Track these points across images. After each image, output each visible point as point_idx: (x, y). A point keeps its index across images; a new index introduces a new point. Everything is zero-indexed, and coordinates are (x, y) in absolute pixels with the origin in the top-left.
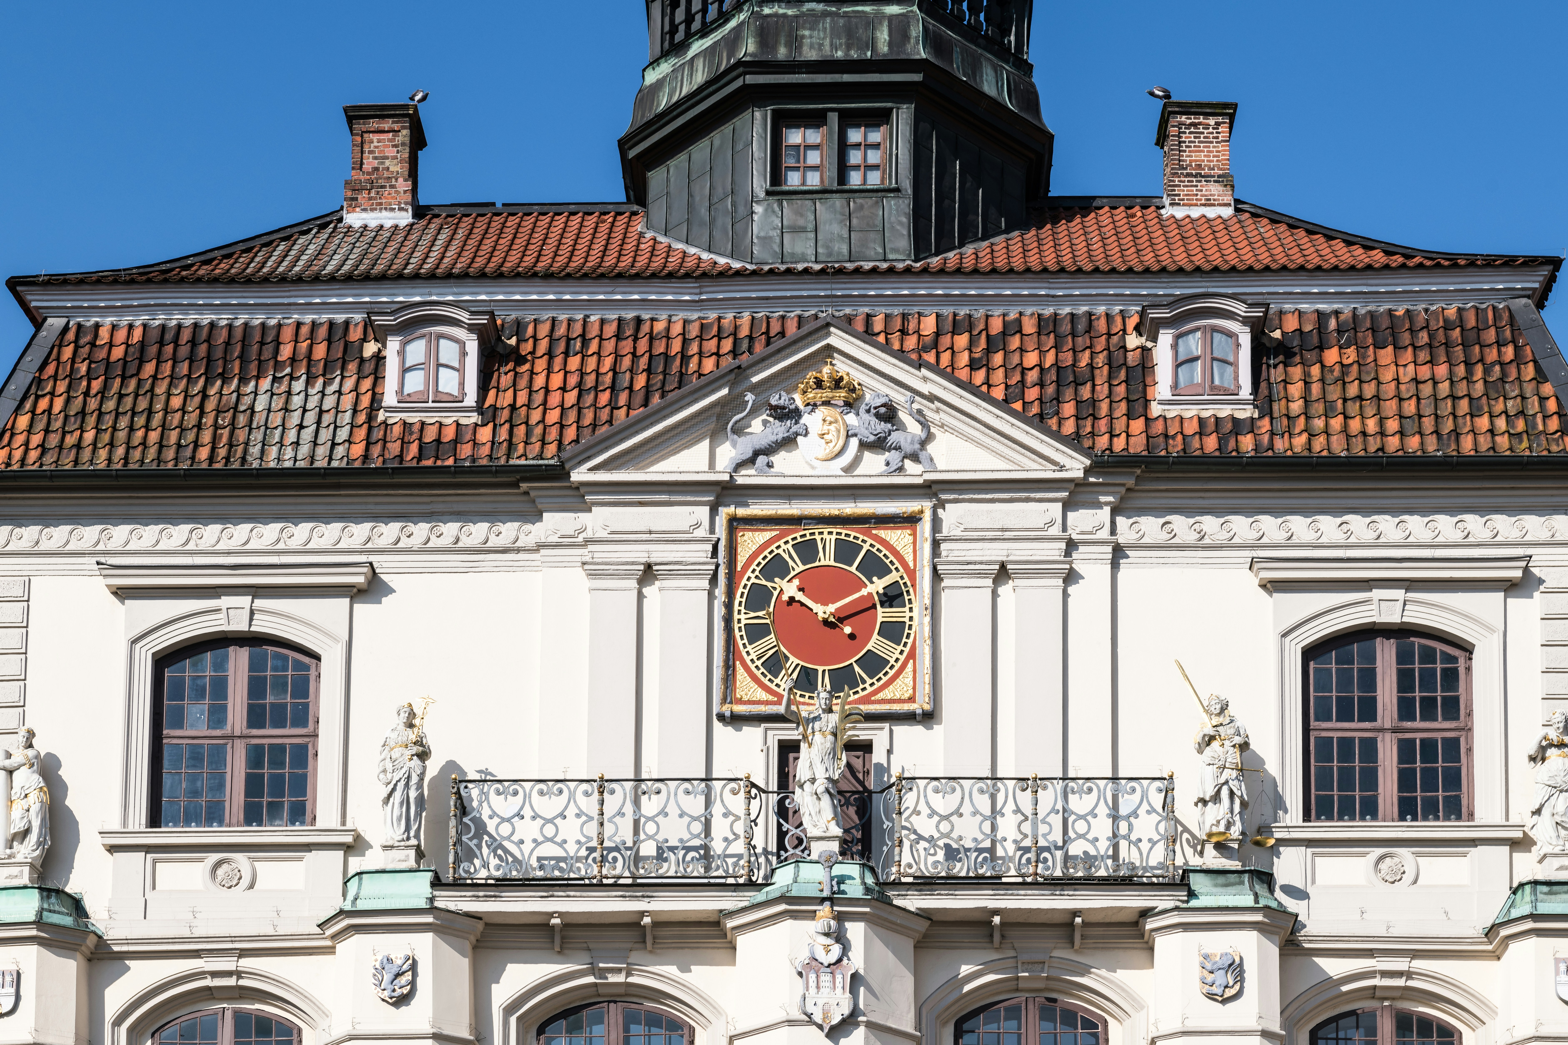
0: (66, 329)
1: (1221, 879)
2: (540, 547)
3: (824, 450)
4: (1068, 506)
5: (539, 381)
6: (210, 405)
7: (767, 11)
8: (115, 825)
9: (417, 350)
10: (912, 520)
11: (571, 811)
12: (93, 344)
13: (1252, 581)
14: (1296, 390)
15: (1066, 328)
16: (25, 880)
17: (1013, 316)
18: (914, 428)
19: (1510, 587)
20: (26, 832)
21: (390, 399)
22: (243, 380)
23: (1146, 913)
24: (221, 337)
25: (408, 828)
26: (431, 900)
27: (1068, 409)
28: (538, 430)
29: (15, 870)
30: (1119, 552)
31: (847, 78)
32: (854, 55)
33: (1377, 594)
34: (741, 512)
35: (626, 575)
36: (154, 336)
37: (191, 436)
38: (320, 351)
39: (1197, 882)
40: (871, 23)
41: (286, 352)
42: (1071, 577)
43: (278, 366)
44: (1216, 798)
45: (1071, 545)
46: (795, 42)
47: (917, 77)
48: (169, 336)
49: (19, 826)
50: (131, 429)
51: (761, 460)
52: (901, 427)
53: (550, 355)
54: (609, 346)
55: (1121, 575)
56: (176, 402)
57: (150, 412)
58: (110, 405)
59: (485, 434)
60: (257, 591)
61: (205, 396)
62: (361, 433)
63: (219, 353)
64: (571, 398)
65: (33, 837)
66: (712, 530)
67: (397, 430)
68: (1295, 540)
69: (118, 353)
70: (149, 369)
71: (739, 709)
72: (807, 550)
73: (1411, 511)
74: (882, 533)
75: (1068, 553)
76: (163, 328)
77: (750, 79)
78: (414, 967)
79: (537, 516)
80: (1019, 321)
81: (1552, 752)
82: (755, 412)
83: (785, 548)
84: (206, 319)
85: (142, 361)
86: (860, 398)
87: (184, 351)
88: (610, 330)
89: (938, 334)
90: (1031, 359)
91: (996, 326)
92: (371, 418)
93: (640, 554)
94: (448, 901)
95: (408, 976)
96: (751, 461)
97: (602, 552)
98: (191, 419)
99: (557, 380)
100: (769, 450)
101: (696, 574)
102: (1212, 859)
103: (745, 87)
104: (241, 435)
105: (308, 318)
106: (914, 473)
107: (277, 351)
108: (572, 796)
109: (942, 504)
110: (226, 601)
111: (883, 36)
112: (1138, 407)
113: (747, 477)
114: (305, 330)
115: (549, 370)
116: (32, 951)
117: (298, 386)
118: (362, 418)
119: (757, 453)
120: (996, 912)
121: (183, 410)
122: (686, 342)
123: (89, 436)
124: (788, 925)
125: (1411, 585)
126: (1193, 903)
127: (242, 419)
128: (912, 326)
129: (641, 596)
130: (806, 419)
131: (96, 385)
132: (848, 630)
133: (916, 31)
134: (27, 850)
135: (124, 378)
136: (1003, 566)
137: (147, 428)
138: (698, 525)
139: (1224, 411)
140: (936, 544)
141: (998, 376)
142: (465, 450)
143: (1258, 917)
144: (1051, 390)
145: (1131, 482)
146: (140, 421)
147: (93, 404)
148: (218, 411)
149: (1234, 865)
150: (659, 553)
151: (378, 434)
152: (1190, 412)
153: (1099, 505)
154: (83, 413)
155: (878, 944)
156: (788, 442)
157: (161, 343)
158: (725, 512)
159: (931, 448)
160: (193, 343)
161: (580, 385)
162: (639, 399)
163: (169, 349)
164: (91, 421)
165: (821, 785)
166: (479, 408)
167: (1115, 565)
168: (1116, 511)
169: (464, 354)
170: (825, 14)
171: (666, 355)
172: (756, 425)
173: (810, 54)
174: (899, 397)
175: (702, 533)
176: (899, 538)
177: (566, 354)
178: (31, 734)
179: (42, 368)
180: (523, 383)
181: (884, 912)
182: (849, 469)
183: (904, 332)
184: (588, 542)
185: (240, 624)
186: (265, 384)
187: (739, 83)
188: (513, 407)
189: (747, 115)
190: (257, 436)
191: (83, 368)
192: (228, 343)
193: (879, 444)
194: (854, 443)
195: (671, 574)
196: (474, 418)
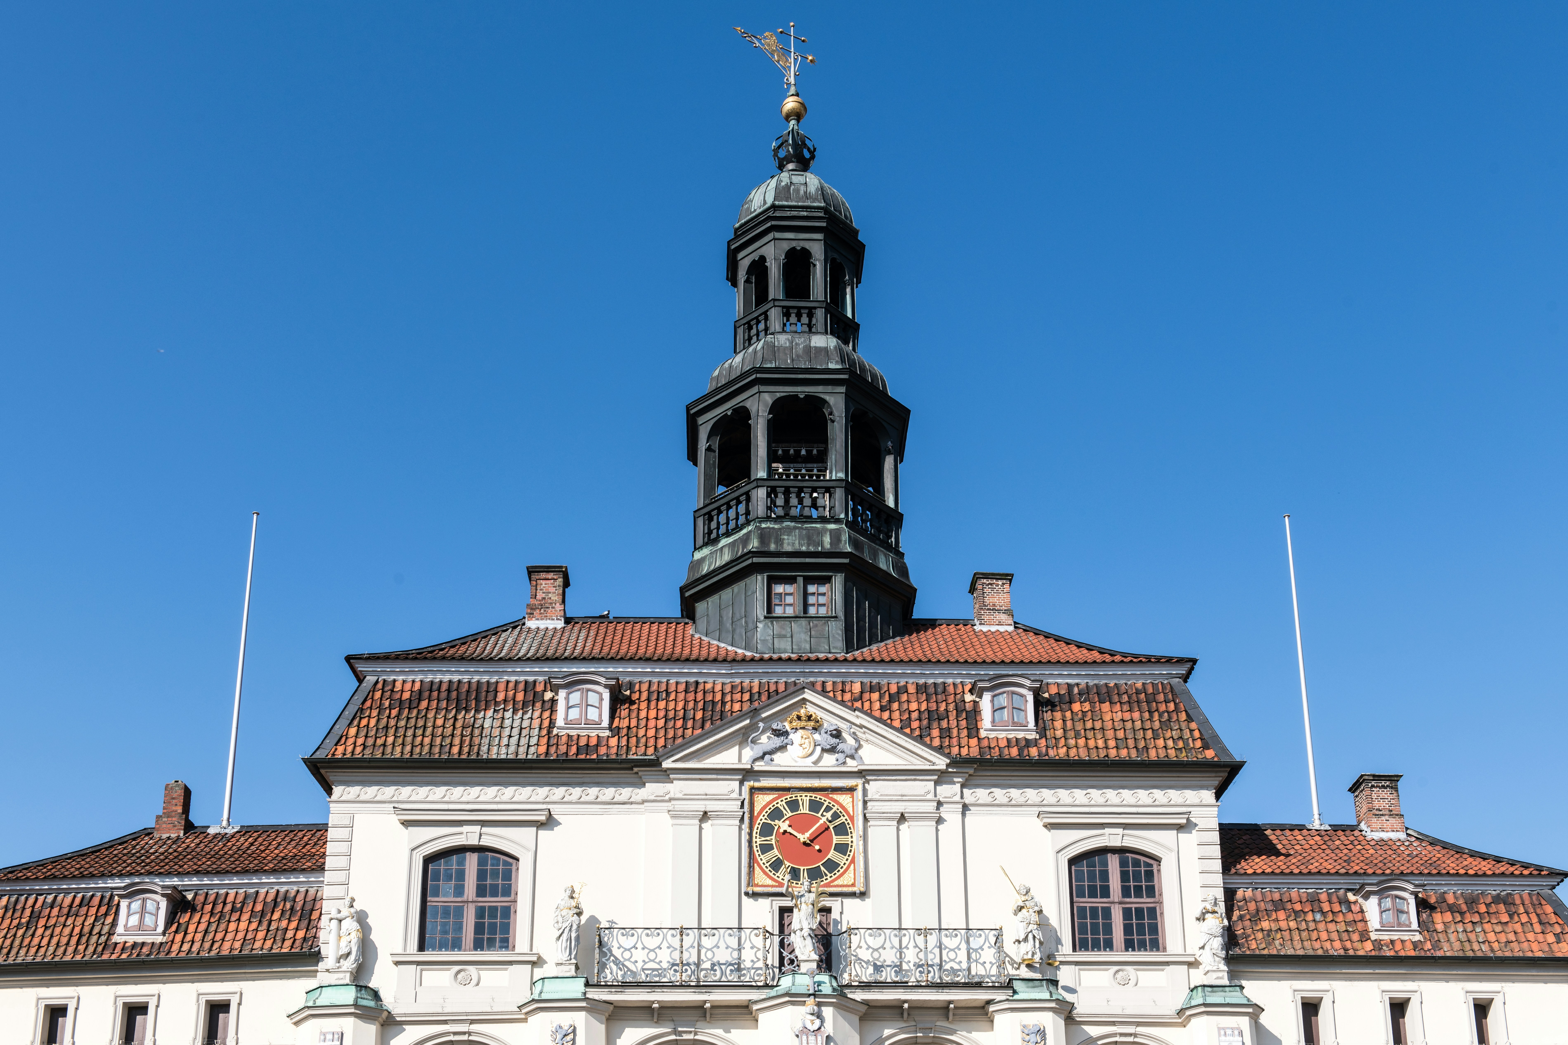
0: (377, 682)
1: (1031, 984)
2: (644, 802)
4: (937, 783)
5: (643, 714)
6: (459, 724)
7: (763, 526)
8: (399, 951)
9: (575, 698)
10: (851, 790)
11: (665, 945)
12: (392, 691)
13: (1039, 823)
14: (1058, 724)
15: (931, 690)
16: (347, 981)
17: (902, 683)
18: (851, 741)
19: (1180, 828)
20: (349, 954)
21: (560, 722)
22: (477, 711)
23: (989, 1002)
24: (465, 688)
25: (570, 954)
26: (585, 994)
27: (935, 733)
28: (643, 740)
29: (341, 975)
30: (965, 807)
31: (808, 560)
32: (812, 549)
33: (1107, 831)
34: (757, 784)
35: (693, 817)
36: (427, 686)
37: (448, 741)
38: (520, 696)
39: (1017, 985)
40: (820, 533)
41: (501, 696)
42: (940, 821)
43: (496, 704)
44: (1026, 939)
45: (940, 804)
46: (779, 542)
47: (846, 561)
48: (435, 687)
49: (344, 951)
50: (415, 736)
51: (767, 757)
52: (844, 741)
53: (649, 700)
54: (681, 696)
55: (967, 820)
56: (440, 722)
57: (425, 727)
58: (402, 723)
59: (613, 742)
60: (484, 823)
61: (456, 719)
62: (544, 740)
63: (463, 696)
64: (661, 723)
65: (352, 957)
66: (740, 794)
67: (564, 739)
68: (1061, 802)
69: (406, 695)
70: (424, 704)
71: (754, 889)
72: (793, 805)
73: (1123, 788)
74: (835, 797)
75: (938, 809)
76: (432, 682)
77: (755, 560)
78: (574, 1031)
79: (643, 785)
80: (906, 687)
81: (1208, 916)
82: (763, 732)
83: (781, 804)
84: (456, 678)
85: (420, 700)
86: (821, 726)
87: (444, 695)
88: (682, 688)
89: (862, 692)
90: (914, 706)
91: (894, 689)
92: (549, 732)
93: (701, 806)
94: (594, 994)
95: (571, 1036)
96: (762, 758)
97: (679, 805)
98: (448, 731)
99: (652, 714)
100: (771, 753)
101: (732, 818)
102: (1024, 972)
103: (753, 563)
104: (476, 740)
105: (513, 679)
106: (852, 765)
107: (496, 696)
108: (665, 937)
109: (868, 782)
110: (466, 829)
111: (827, 540)
112: (974, 733)
113: (759, 766)
114: (511, 685)
115: (648, 708)
116: (351, 1020)
117: (508, 714)
118: (544, 732)
119: (765, 754)
120: (905, 1001)
121: (444, 726)
122: (723, 695)
123: (391, 740)
124: (790, 1009)
125: (1126, 826)
126: (1016, 997)
127: (477, 732)
128: (848, 688)
129: (701, 829)
130: (791, 736)
131: (394, 713)
132: (816, 847)
133: (845, 537)
134: (349, 964)
135: (410, 709)
136: (902, 815)
137: (423, 735)
138: (733, 791)
139: (1020, 735)
140: (865, 803)
141: (896, 715)
142: (603, 750)
143: (1051, 1005)
144: (925, 722)
145: (971, 771)
146: (419, 732)
147: (392, 723)
148: (463, 727)
149: (1038, 976)
150: (711, 806)
151: (553, 741)
152: (1002, 735)
153: (954, 783)
154: (387, 727)
155: (840, 1019)
156: (782, 748)
157: (431, 691)
158: (748, 784)
159: (860, 752)
160: (449, 691)
161: (666, 716)
162: (699, 724)
163: (435, 694)
164: (392, 731)
165: (806, 932)
166: (610, 728)
167: (964, 814)
168: (963, 786)
169: (601, 700)
170: (795, 528)
171: (713, 701)
172: (764, 739)
173: (788, 548)
174: (842, 725)
175: (735, 795)
176: (844, 799)
177: (658, 700)
179: (363, 703)
180: (634, 715)
181: (843, 1001)
182: (816, 763)
183: (843, 691)
184: (670, 800)
185: (473, 841)
186: (490, 713)
187: (750, 561)
188: (629, 728)
189: (753, 578)
190: (486, 741)
191: (387, 703)
192: (468, 691)
193: (832, 750)
194: (819, 749)
195: (718, 817)
196: (607, 733)
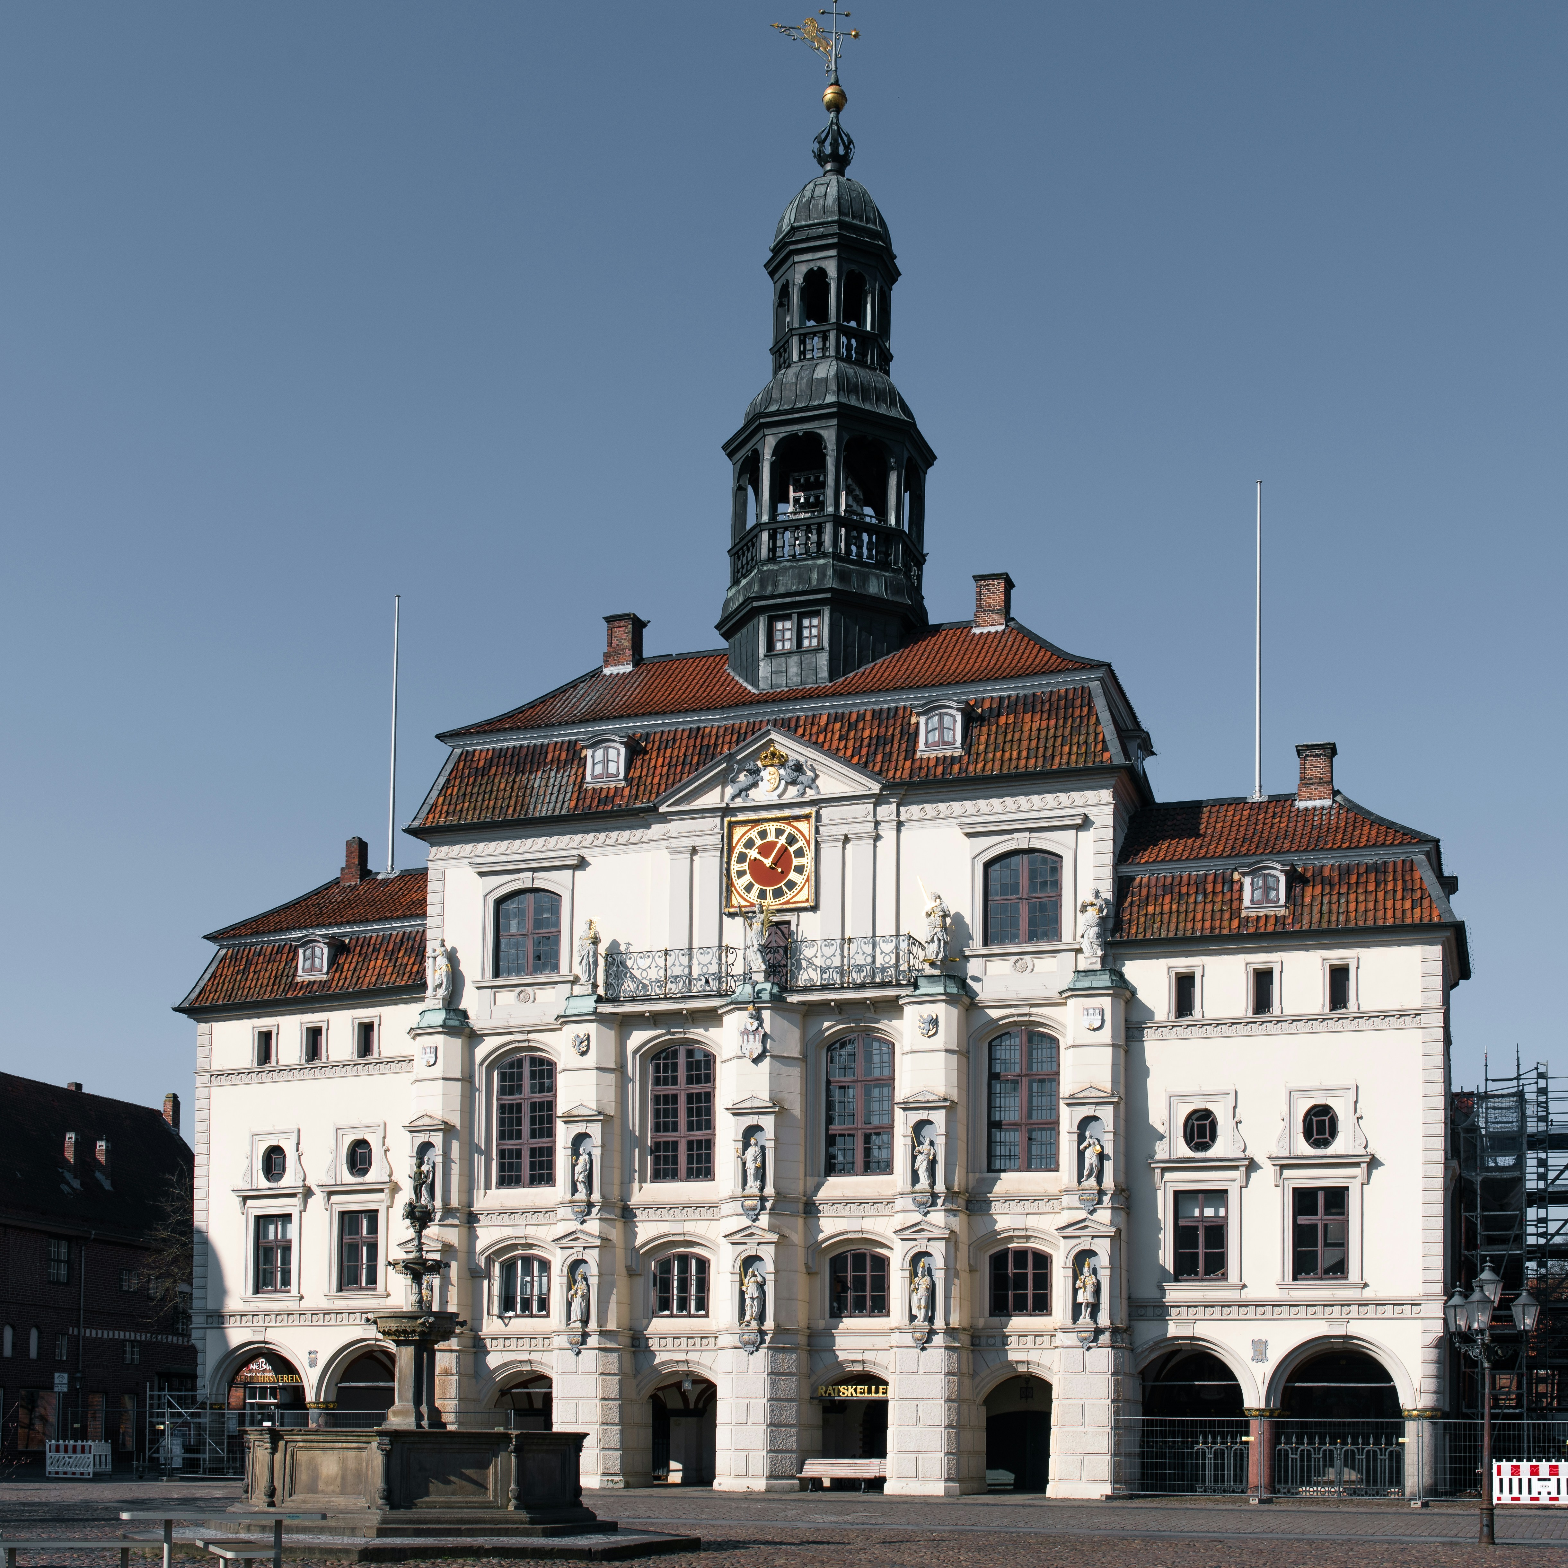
0: (462, 753)
1: (932, 980)
2: (650, 841)
3: (772, 787)
4: (876, 805)
5: (653, 763)
6: (516, 787)
7: (765, 568)
8: (479, 978)
9: (599, 753)
10: (807, 817)
11: (654, 965)
12: (472, 760)
13: (959, 833)
14: (983, 739)
15: (884, 716)
16: (441, 1006)
17: (862, 711)
18: (810, 774)
19: (1078, 828)
20: (441, 984)
21: (588, 778)
22: (531, 773)
23: (898, 997)
24: (524, 752)
25: (590, 975)
26: (596, 1008)
27: (879, 758)
28: (649, 788)
29: (436, 1001)
30: (900, 825)
31: (798, 599)
32: (801, 588)
33: (1017, 835)
34: (733, 819)
35: (685, 852)
36: (497, 754)
37: (506, 802)
38: (563, 756)
39: (921, 982)
40: (810, 570)
41: (550, 757)
42: (877, 838)
43: (545, 764)
44: (932, 941)
45: (877, 823)
46: (776, 584)
47: (828, 595)
48: (503, 754)
49: (438, 982)
50: (483, 800)
51: (744, 793)
52: (804, 773)
53: (659, 749)
54: (684, 742)
55: (902, 834)
56: (502, 786)
57: (491, 791)
58: (476, 790)
59: (626, 792)
60: (534, 870)
61: (514, 781)
62: (575, 795)
63: (522, 760)
64: (665, 769)
65: (444, 986)
66: (722, 829)
67: (590, 792)
68: (981, 812)
69: (481, 763)
70: (493, 770)
71: (732, 910)
72: (763, 834)
73: (1034, 794)
74: (795, 824)
75: (876, 828)
76: (501, 749)
77: (755, 604)
78: (588, 1039)
79: (648, 827)
80: (864, 714)
81: (1088, 908)
83: (754, 834)
84: (518, 743)
85: (490, 767)
86: (787, 760)
87: (508, 760)
88: (686, 734)
89: (827, 724)
90: (867, 733)
91: (854, 718)
92: (580, 787)
93: (690, 842)
94: (603, 1008)
95: (586, 1043)
96: (738, 795)
97: (675, 843)
98: (507, 794)
99: (660, 761)
100: (747, 789)
101: (715, 849)
102: (929, 971)
103: (753, 608)
104: (527, 799)
105: (560, 739)
106: (810, 794)
107: (546, 757)
108: (654, 958)
109: (821, 808)
110: (522, 875)
111: (815, 576)
112: (910, 754)
113: (739, 802)
114: (558, 745)
115: (657, 757)
116: (442, 1036)
117: (553, 774)
118: (577, 788)
119: (741, 791)
120: (832, 1000)
121: (505, 790)
122: (717, 737)
123: (466, 805)
124: (737, 1013)
125: (1031, 830)
126: (918, 992)
127: (528, 792)
128: (817, 721)
129: (692, 861)
130: (762, 773)
131: (471, 780)
132: (780, 870)
133: (830, 572)
134: (442, 992)
135: (483, 776)
136: (846, 836)
137: (489, 799)
138: (716, 827)
139: (948, 753)
140: (817, 828)
141: (851, 743)
142: (617, 801)
143: (944, 998)
144: (873, 748)
145: (903, 792)
146: (487, 796)
147: (469, 789)
148: (519, 789)
149: (937, 972)
150: (698, 841)
151: (582, 795)
152: (933, 755)
153: (891, 803)
154: (465, 794)
155: (779, 1019)
156: (755, 785)
157: (499, 757)
158: (726, 820)
159: (818, 782)
160: (512, 756)
161: (669, 764)
162: (693, 768)
163: (502, 760)
164: (468, 797)
165: (756, 947)
166: (626, 778)
167: (899, 830)
168: (899, 805)
169: (619, 755)
170: (791, 567)
171: (708, 745)
172: (742, 777)
173: (781, 590)
174: (802, 759)
175: (718, 830)
176: (803, 826)
177: (666, 748)
178: (443, 941)
179: (450, 774)
180: (646, 764)
181: (780, 1004)
182: (780, 796)
183: (812, 724)
184: (669, 838)
185: (528, 885)
186: (539, 774)
187: (749, 607)
188: (640, 777)
189: (755, 621)
190: (533, 800)
191: (467, 772)
192: (526, 755)
193: (794, 782)
194: (783, 782)
195: (704, 850)
196: (623, 784)
